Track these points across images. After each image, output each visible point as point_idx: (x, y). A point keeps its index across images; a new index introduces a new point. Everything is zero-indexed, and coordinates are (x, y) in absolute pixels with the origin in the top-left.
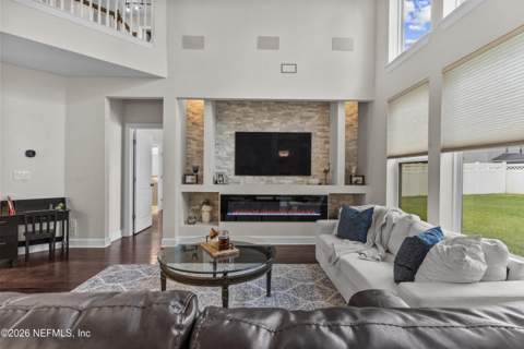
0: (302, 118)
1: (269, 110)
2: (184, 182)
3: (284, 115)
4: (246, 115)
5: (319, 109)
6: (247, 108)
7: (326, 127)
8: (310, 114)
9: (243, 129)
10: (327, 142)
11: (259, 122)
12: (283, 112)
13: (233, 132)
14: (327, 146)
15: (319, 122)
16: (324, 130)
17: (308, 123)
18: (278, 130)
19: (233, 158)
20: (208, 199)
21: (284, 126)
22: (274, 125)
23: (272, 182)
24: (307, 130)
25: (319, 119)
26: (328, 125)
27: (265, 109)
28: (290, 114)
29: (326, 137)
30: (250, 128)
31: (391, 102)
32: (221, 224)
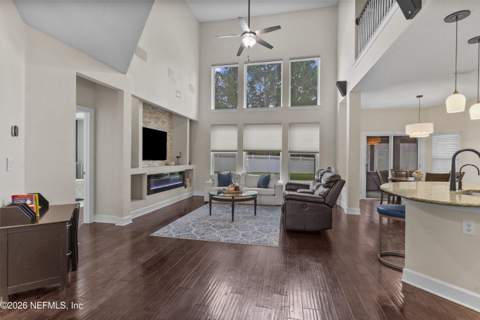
0: (162, 122)
3: (156, 118)
5: (169, 117)
8: (166, 120)
17: (165, 126)
22: (152, 123)
25: (169, 124)
26: (171, 128)
27: (148, 111)
29: (170, 136)
31: (213, 126)
32: (148, 198)
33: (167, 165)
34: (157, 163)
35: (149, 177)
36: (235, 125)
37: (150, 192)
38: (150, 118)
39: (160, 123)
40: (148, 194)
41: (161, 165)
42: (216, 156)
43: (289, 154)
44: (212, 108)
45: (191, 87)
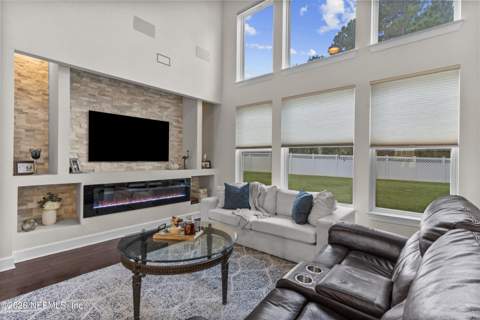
0: (160, 107)
1: (129, 93)
2: (16, 173)
3: (145, 101)
4: (102, 93)
5: (175, 101)
6: (103, 86)
7: (180, 119)
8: (168, 105)
9: (97, 109)
10: (180, 132)
11: (116, 104)
12: (142, 98)
13: (86, 110)
14: (181, 135)
15: (174, 114)
16: (178, 122)
17: (166, 113)
18: (138, 116)
19: (86, 142)
20: (51, 194)
21: (144, 112)
22: (135, 109)
23: (132, 169)
24: (164, 119)
25: (175, 111)
26: (181, 117)
27: (125, 91)
28: (150, 101)
29: (180, 128)
30: (107, 108)
31: (239, 108)
32: (84, 221)
33: (168, 168)
34: (148, 166)
35: (88, 189)
36: (269, 103)
37: (88, 213)
39: (155, 109)
40: (85, 216)
42: (245, 154)
43: (373, 151)
44: (238, 79)
45: (199, 52)
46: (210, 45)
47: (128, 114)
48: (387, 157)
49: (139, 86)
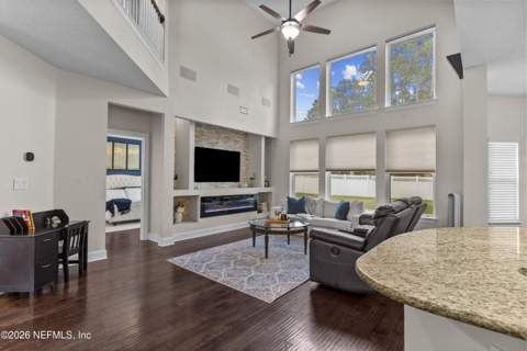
0: (235, 141)
3: (226, 137)
5: (243, 136)
7: (246, 150)
8: (239, 139)
10: (247, 159)
12: (224, 136)
13: (194, 146)
14: (247, 162)
15: (243, 146)
17: (238, 146)
23: (218, 187)
24: (237, 150)
25: (243, 143)
26: (248, 148)
29: (247, 156)
31: (292, 142)
32: (201, 220)
33: (240, 187)
35: (204, 199)
36: (316, 139)
37: (204, 215)
38: (218, 138)
39: (232, 143)
40: (202, 217)
41: (233, 187)
44: (292, 121)
45: (264, 102)
46: (270, 95)
47: (216, 148)
48: (417, 177)
49: (221, 128)
